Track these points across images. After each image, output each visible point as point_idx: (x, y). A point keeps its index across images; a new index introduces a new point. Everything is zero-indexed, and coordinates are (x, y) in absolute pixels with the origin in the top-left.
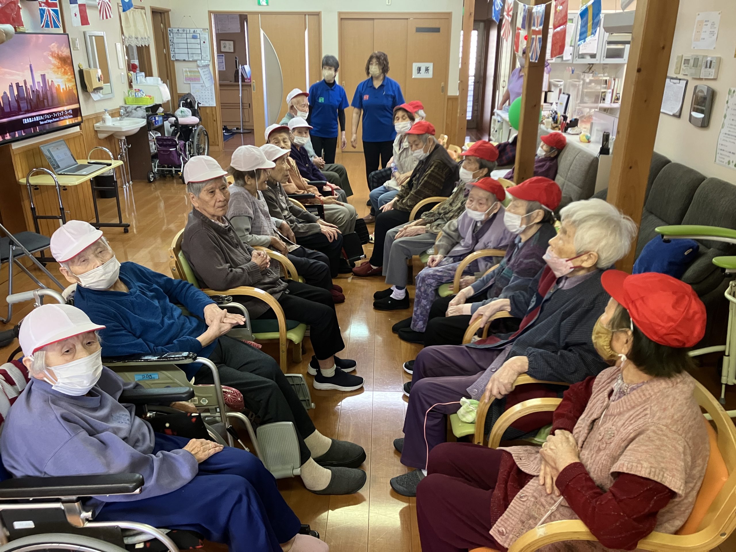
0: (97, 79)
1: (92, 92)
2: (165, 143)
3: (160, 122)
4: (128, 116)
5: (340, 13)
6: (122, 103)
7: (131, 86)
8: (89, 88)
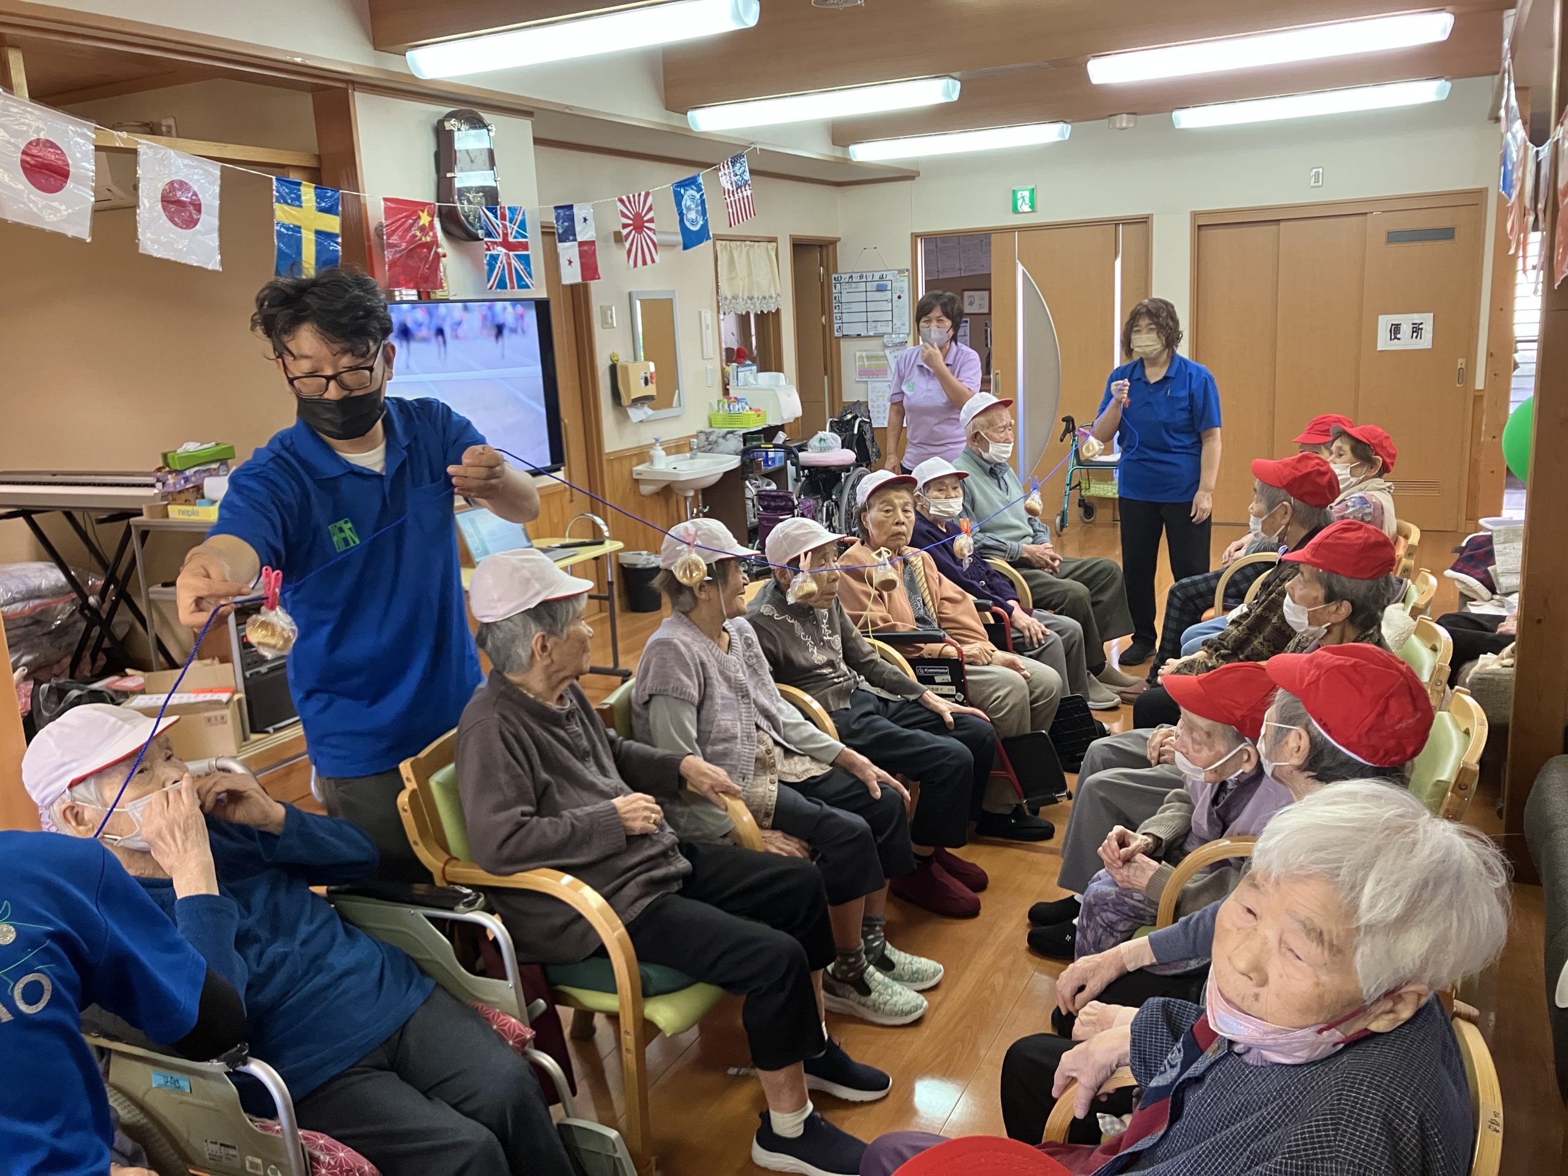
0: (643, 381)
1: (630, 406)
2: (773, 504)
3: (777, 460)
4: (710, 451)
5: (1195, 215)
6: (703, 426)
7: (726, 392)
8: (625, 401)
